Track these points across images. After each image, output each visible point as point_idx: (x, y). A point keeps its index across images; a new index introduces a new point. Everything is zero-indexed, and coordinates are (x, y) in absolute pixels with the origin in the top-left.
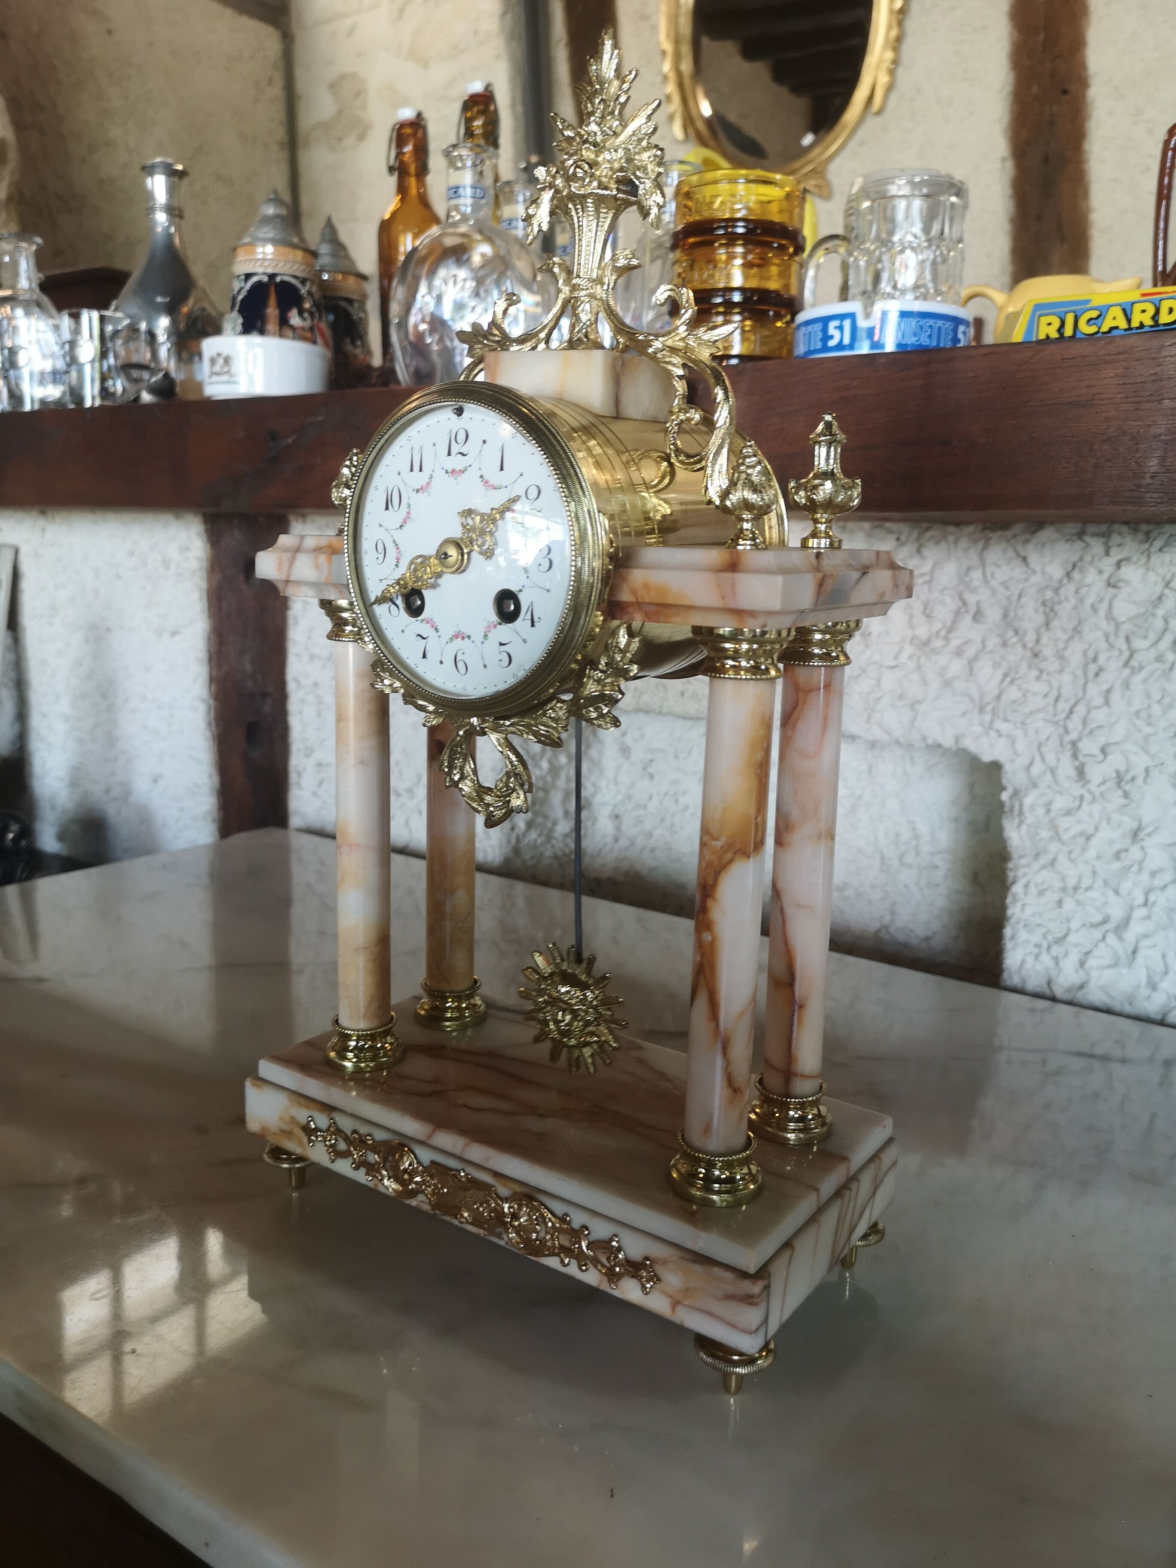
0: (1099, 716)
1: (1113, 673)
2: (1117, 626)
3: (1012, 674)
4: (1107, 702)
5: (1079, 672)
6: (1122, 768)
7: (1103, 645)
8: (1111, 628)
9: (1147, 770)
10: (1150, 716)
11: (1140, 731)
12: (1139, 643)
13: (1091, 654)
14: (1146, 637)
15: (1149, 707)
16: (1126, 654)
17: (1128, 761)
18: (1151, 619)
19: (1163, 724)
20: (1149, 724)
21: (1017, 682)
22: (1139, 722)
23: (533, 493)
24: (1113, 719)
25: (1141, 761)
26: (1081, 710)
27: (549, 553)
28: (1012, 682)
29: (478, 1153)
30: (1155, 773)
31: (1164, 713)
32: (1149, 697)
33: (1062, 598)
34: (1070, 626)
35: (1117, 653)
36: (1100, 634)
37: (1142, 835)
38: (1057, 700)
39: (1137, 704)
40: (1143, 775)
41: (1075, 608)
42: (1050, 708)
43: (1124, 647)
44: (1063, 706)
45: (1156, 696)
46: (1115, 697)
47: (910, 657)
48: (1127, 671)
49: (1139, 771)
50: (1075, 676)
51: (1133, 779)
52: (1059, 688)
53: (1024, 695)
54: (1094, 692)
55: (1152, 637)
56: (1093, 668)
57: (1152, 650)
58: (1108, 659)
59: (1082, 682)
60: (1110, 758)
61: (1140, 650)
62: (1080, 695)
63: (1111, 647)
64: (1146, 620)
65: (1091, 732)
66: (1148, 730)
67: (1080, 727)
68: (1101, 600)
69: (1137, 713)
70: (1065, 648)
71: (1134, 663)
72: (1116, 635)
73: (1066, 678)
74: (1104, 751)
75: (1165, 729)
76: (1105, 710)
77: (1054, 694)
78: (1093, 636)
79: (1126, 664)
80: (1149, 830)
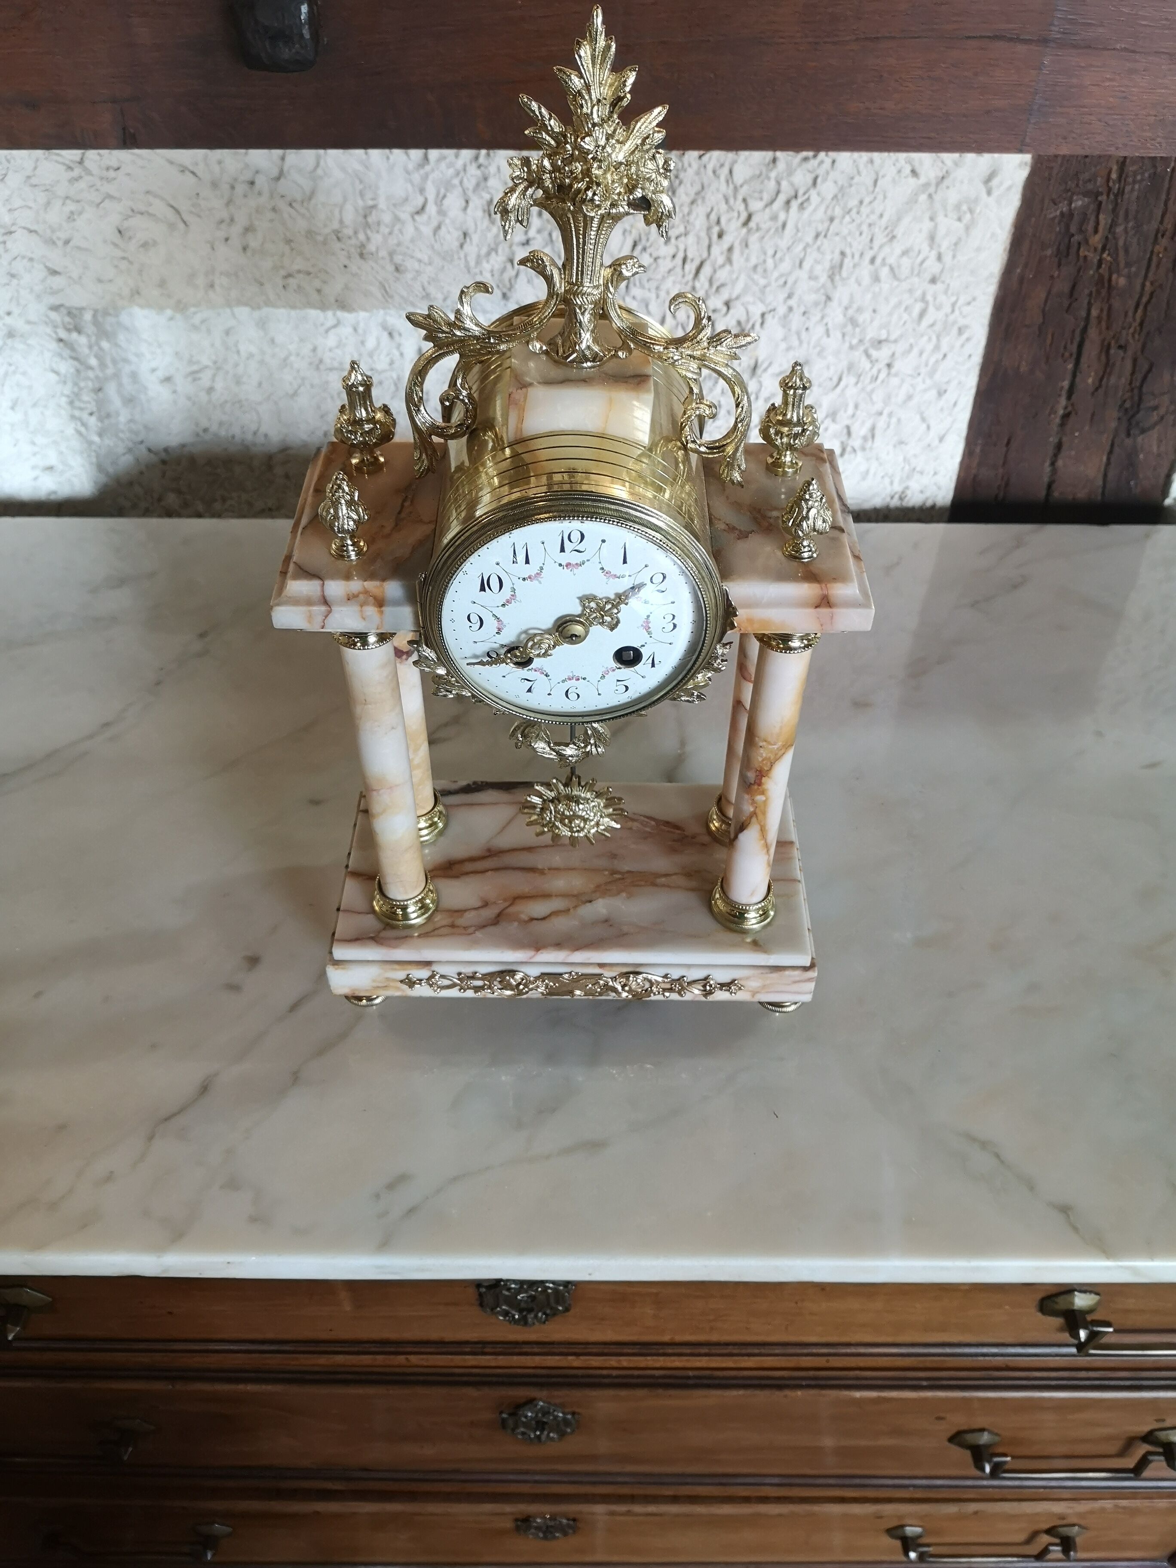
0: (722, 275)
1: (734, 233)
2: (736, 189)
3: (644, 242)
4: (729, 260)
5: (703, 234)
6: (743, 319)
7: (723, 207)
8: (730, 192)
9: (763, 315)
10: (765, 271)
11: (757, 284)
12: (755, 205)
13: (713, 217)
14: (761, 199)
15: (765, 261)
16: (744, 216)
17: (747, 313)
18: (766, 181)
19: (776, 274)
20: (765, 277)
21: (649, 251)
22: (756, 277)
23: (658, 578)
24: (734, 276)
25: (756, 310)
26: (706, 270)
27: (673, 619)
28: (644, 249)
29: (579, 957)
30: (768, 317)
31: (776, 266)
32: (765, 253)
33: (686, 165)
34: (692, 192)
35: (736, 214)
36: (720, 196)
37: (759, 371)
38: (684, 260)
39: (753, 261)
40: (760, 321)
41: (698, 173)
42: (679, 270)
43: (742, 207)
44: (691, 267)
45: (770, 252)
46: (736, 255)
47: (539, 231)
48: (744, 230)
49: (757, 318)
50: (699, 238)
51: (753, 327)
52: (685, 251)
53: (656, 259)
54: (718, 252)
55: (766, 197)
56: (716, 230)
57: (768, 210)
58: (729, 220)
59: (706, 242)
60: (731, 311)
61: (757, 211)
62: (705, 255)
63: (731, 209)
64: (762, 182)
65: (718, 288)
66: (762, 282)
67: (707, 285)
68: (722, 165)
69: (755, 268)
70: (689, 214)
71: (752, 224)
72: (735, 198)
73: (691, 239)
74: (727, 304)
75: (777, 280)
76: (728, 267)
77: (681, 255)
78: (714, 198)
79: (746, 223)
80: (765, 366)
